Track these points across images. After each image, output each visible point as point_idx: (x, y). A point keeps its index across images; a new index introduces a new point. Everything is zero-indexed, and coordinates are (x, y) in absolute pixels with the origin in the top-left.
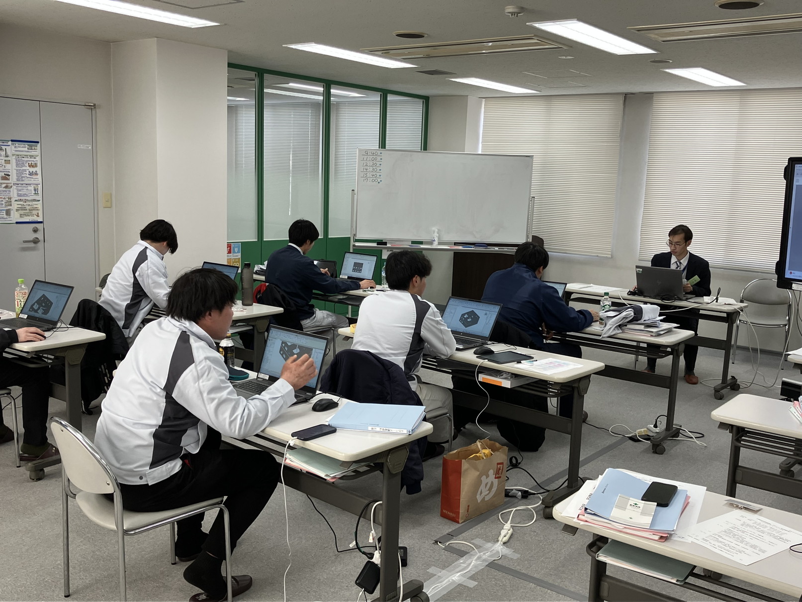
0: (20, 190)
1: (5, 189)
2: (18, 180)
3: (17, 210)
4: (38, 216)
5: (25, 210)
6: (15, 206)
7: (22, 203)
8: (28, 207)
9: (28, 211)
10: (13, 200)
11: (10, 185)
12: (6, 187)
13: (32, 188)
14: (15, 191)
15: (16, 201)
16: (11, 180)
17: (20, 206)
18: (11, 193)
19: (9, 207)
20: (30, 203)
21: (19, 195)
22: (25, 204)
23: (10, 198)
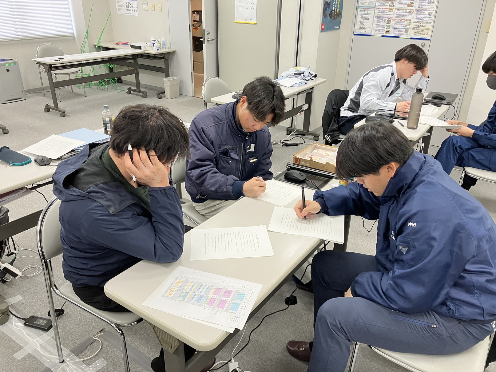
0: (418, 15)
1: (408, 13)
2: (419, 7)
3: (413, 29)
4: (427, 35)
5: (419, 29)
6: (413, 26)
7: (417, 24)
8: (421, 28)
9: (421, 30)
10: (412, 22)
11: (413, 11)
12: (410, 12)
13: (427, 13)
14: (415, 15)
15: (414, 22)
16: (414, 7)
17: (416, 26)
18: (412, 17)
19: (408, 27)
20: (424, 25)
21: (417, 18)
22: (420, 25)
23: (410, 20)
